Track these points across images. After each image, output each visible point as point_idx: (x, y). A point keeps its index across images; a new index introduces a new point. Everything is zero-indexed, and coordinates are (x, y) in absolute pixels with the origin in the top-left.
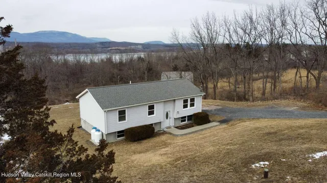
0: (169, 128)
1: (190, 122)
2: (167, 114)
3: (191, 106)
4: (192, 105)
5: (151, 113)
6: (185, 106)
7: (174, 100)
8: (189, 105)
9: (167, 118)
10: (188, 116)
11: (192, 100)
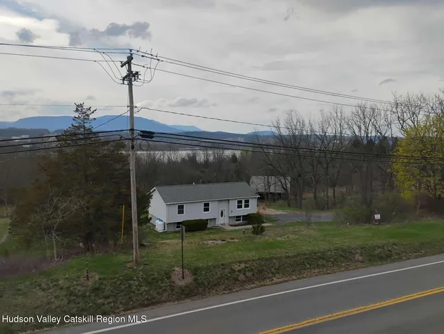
0: (224, 224)
1: (245, 222)
2: (222, 212)
3: (245, 207)
4: (247, 206)
5: (207, 210)
6: (240, 207)
7: (229, 200)
8: (243, 206)
9: (222, 216)
10: (243, 216)
11: (247, 201)
